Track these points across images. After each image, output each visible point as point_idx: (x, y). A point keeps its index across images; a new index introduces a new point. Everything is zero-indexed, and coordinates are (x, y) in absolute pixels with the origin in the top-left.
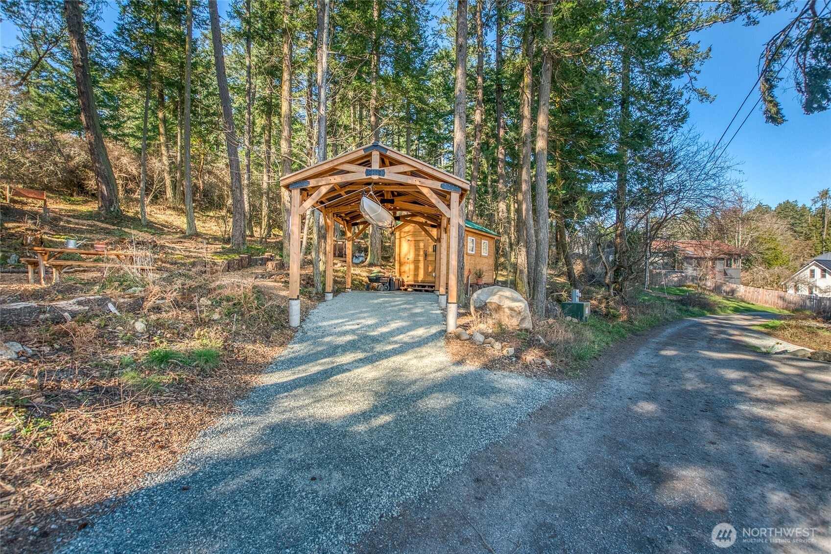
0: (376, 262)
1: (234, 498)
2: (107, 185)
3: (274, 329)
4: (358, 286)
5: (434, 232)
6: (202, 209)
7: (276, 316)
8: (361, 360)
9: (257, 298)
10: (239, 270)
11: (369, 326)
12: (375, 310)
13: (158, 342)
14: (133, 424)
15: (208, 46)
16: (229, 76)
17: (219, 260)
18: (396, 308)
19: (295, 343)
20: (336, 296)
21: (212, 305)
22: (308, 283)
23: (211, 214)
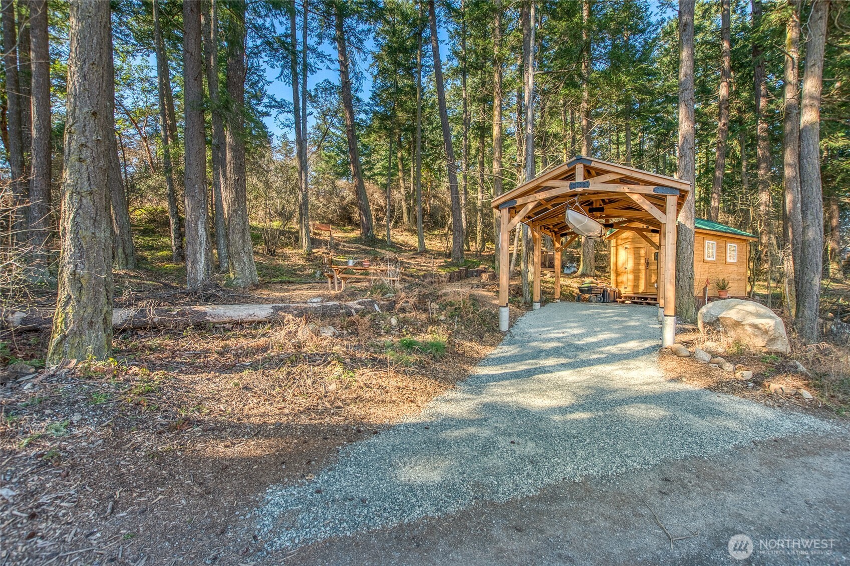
0: (588, 272)
1: (458, 442)
2: (366, 216)
3: (486, 331)
4: (567, 297)
5: (655, 238)
6: (429, 230)
7: (488, 320)
8: (563, 364)
9: (473, 305)
10: (458, 281)
11: (574, 336)
12: (583, 321)
13: (405, 333)
14: (395, 384)
15: (432, 87)
16: (449, 108)
17: (443, 272)
18: (606, 320)
19: (503, 345)
20: (544, 306)
21: (439, 308)
22: (517, 293)
23: (436, 233)
